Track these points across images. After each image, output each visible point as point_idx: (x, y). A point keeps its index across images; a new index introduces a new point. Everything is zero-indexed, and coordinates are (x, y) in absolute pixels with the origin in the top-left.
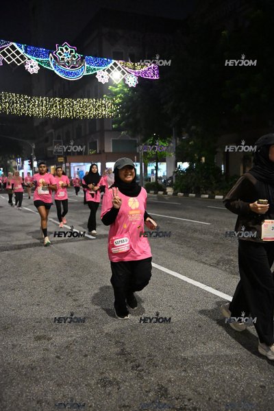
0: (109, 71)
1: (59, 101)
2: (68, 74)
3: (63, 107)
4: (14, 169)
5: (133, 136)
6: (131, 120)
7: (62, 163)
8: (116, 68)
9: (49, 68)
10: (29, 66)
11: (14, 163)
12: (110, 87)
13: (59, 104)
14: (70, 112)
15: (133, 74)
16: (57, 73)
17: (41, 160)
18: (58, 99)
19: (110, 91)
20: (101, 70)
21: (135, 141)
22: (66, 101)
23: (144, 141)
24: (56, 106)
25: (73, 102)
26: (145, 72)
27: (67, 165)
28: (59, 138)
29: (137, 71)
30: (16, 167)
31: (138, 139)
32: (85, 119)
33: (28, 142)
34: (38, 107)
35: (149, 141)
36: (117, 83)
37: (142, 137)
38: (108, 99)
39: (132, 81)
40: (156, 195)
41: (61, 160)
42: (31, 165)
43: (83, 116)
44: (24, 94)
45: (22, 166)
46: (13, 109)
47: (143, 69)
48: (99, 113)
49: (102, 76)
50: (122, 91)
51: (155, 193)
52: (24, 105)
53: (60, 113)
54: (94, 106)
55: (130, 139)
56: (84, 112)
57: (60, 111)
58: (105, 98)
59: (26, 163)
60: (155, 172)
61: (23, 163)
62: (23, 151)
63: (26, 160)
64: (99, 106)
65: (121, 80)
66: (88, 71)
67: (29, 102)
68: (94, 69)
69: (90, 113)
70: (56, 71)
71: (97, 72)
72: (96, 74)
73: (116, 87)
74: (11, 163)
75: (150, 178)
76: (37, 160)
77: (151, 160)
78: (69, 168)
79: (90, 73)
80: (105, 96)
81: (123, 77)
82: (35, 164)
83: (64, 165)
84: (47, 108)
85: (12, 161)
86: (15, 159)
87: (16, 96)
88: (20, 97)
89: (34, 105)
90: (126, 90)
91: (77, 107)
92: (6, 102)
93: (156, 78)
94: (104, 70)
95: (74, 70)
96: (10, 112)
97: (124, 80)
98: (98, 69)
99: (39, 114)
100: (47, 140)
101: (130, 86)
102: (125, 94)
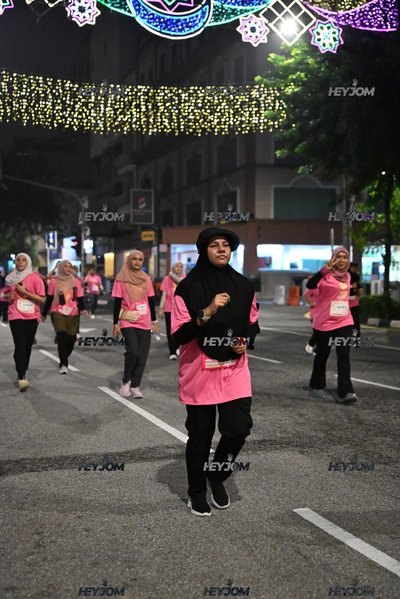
0: (269, 15)
1: (146, 94)
2: (168, 24)
3: (155, 106)
4: (40, 258)
5: (328, 178)
6: (323, 136)
7: (150, 245)
8: (287, 9)
9: (122, 11)
10: (76, 8)
11: (41, 245)
12: (272, 55)
13: (147, 101)
14: (171, 120)
15: (332, 20)
16: (142, 23)
17: (104, 235)
18: (143, 88)
19: (271, 65)
20: (250, 14)
21: (334, 191)
22: (164, 92)
23: (356, 190)
24: (138, 106)
25: (179, 95)
26: (363, 14)
27: (163, 248)
28: (146, 184)
29: (341, 12)
30: (44, 253)
31: (341, 185)
32: (209, 136)
33: (71, 193)
34: (94, 108)
35: (370, 191)
36: (290, 45)
37: (351, 180)
38: (267, 86)
39: (328, 38)
40: (384, 330)
41: (148, 236)
42: (78, 249)
43: (204, 130)
44: (64, 77)
45: (59, 250)
46: (36, 113)
47: (358, 9)
48: (242, 122)
49: (252, 29)
50: (301, 65)
51: (381, 325)
52: (64, 103)
53: (148, 122)
54: (231, 104)
55: (320, 185)
56: (205, 118)
57: (148, 117)
58: (259, 83)
59: (68, 242)
60: (382, 269)
61: (61, 244)
62: (62, 216)
63: (68, 236)
64: (243, 103)
65: (299, 36)
66: (217, 17)
67: (74, 96)
68: (234, 12)
69: (221, 120)
70: (139, 20)
71: (241, 17)
72: (237, 23)
73: (288, 55)
74: (34, 242)
75: (368, 286)
76: (93, 237)
77: (373, 239)
78: (167, 256)
79: (223, 22)
80: (258, 78)
81: (306, 28)
82: (88, 245)
83: (155, 249)
84: (115, 110)
85: (35, 237)
86: (44, 233)
87: (45, 82)
88: (55, 83)
89: (86, 104)
90: (310, 61)
91: (187, 108)
92: (22, 97)
93: (389, 29)
94: (257, 14)
95: (183, 16)
96: (30, 121)
97: (308, 36)
98: (242, 12)
99: (97, 125)
100: (118, 190)
101: (323, 50)
102: (308, 70)
